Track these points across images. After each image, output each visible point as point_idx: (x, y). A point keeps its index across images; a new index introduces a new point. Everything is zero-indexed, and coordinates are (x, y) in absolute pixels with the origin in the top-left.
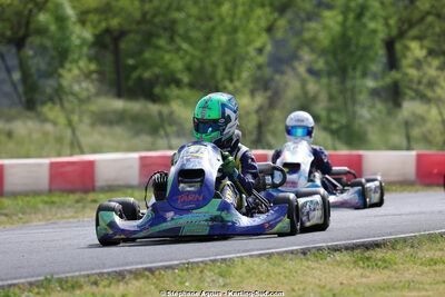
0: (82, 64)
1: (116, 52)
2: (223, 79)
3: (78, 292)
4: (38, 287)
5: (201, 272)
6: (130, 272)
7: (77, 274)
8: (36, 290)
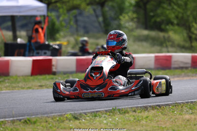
0: (130, 14)
1: (145, 9)
2: (192, 22)
3: (127, 115)
4: (109, 112)
5: (182, 107)
6: (150, 106)
7: (127, 107)
8: (108, 114)
